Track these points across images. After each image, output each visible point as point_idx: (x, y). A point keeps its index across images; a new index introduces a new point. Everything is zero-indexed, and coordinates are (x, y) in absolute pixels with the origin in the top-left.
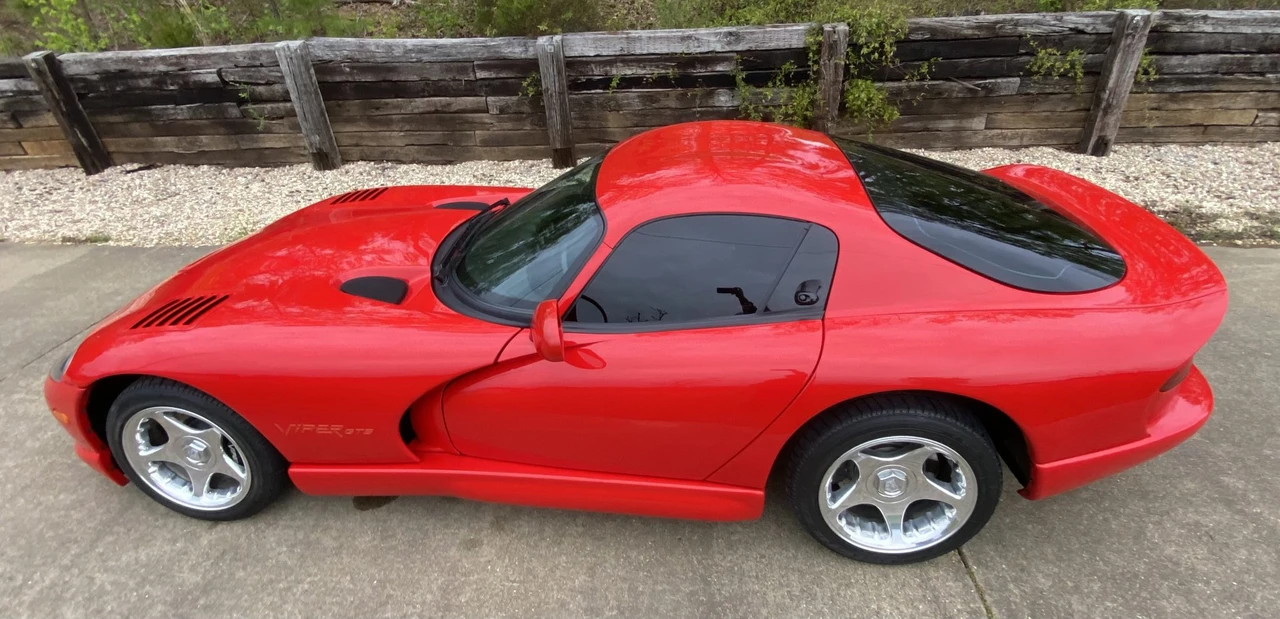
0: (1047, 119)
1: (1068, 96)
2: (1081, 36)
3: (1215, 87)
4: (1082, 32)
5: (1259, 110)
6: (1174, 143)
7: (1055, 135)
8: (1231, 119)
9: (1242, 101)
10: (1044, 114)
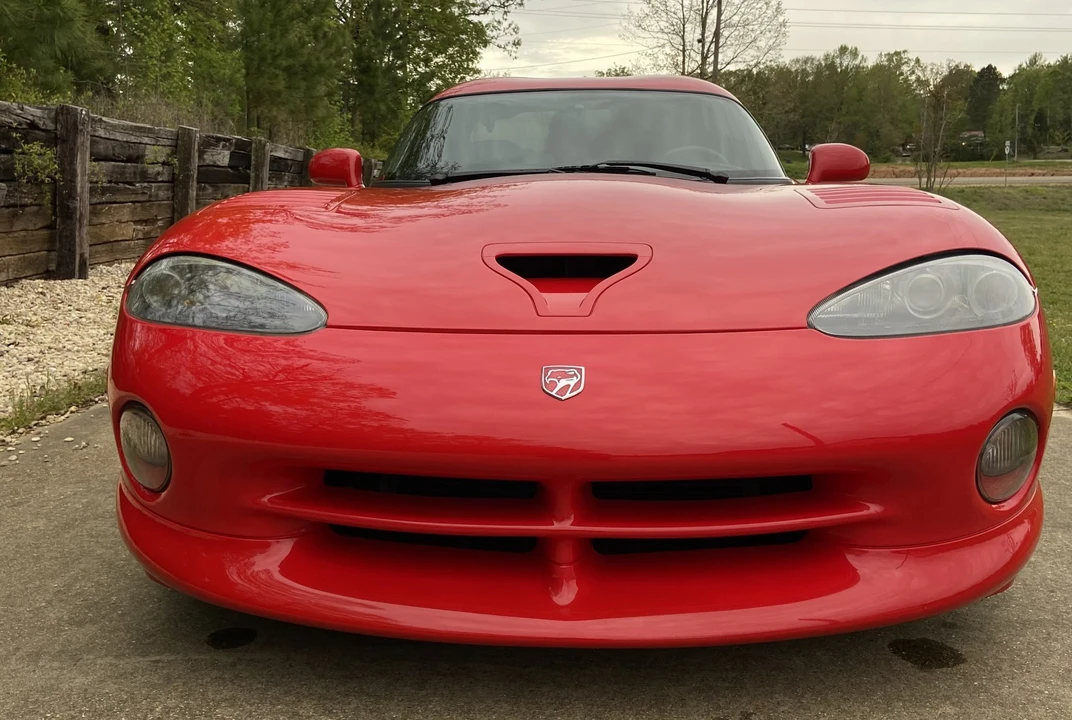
0: (24, 242)
1: (35, 208)
2: (37, 132)
3: (114, 198)
4: (37, 128)
5: (135, 222)
6: (99, 264)
7: (31, 263)
8: (123, 235)
9: (125, 213)
10: (23, 233)
